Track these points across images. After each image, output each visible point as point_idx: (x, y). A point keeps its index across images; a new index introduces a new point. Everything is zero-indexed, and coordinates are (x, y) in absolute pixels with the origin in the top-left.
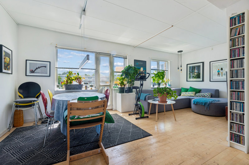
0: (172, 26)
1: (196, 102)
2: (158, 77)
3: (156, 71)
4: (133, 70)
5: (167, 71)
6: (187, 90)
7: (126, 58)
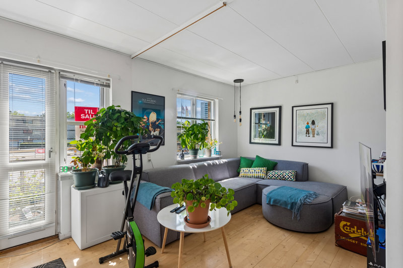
0: (225, 4)
1: (272, 200)
2: (192, 137)
3: (190, 120)
4: (123, 121)
5: (212, 122)
6: (250, 163)
7: (108, 86)
